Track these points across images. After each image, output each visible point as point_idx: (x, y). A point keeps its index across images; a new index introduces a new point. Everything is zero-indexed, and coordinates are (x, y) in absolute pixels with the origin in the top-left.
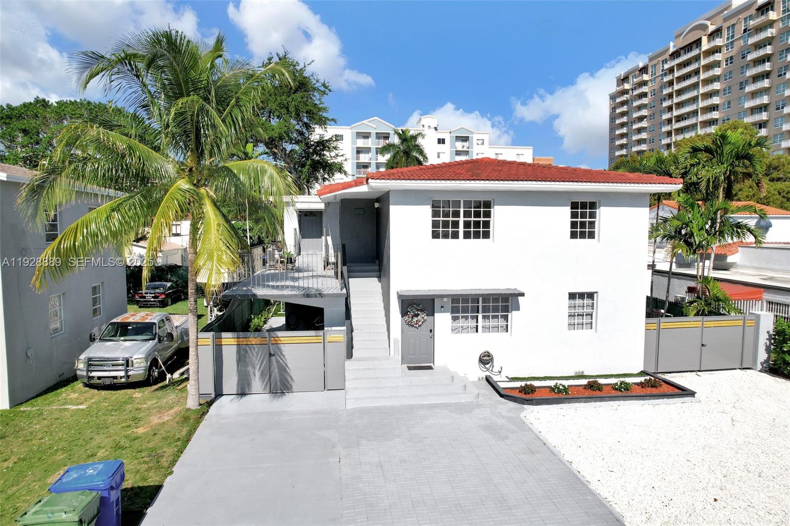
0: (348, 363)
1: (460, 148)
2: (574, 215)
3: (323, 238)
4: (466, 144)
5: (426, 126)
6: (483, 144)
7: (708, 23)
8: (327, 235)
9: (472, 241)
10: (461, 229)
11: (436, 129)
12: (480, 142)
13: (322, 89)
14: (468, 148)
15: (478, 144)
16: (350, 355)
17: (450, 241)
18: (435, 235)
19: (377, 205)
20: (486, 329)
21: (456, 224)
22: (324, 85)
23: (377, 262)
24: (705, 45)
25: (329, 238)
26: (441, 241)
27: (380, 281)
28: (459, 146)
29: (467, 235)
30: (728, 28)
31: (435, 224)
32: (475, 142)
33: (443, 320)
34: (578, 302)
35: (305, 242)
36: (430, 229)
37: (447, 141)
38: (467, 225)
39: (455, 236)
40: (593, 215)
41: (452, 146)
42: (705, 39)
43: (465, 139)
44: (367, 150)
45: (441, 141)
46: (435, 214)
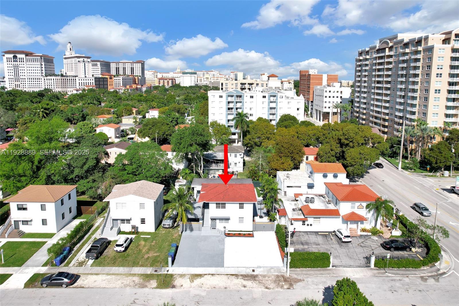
0: (203, 228)
2: (240, 205)
4: (275, 98)
5: (258, 91)
6: (282, 98)
7: (389, 42)
9: (222, 209)
10: (221, 207)
11: (262, 92)
12: (281, 97)
14: (276, 100)
15: (280, 98)
16: (203, 226)
17: (219, 209)
18: (217, 208)
20: (225, 222)
21: (220, 206)
24: (387, 53)
28: (272, 99)
29: (222, 208)
30: (395, 48)
32: (279, 97)
33: (218, 221)
34: (240, 219)
37: (267, 97)
38: (222, 206)
39: (220, 208)
40: (243, 205)
41: (269, 99)
42: (387, 49)
43: (275, 96)
44: (232, 102)
45: (264, 97)
46: (216, 205)
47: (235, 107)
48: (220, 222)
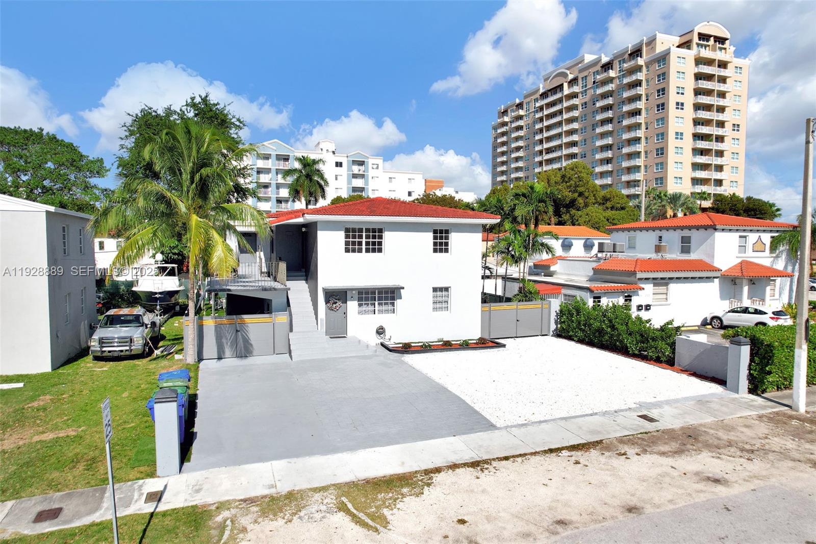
0: (291, 334)
1: (356, 172)
2: (435, 238)
3: (258, 253)
4: (362, 168)
5: (325, 150)
6: (377, 168)
7: (568, 72)
8: (261, 251)
9: (371, 254)
10: (364, 247)
11: (334, 153)
12: (375, 166)
13: (238, 123)
14: (364, 172)
15: (373, 168)
16: (291, 330)
17: (357, 254)
18: (347, 251)
19: (304, 230)
20: (380, 312)
21: (360, 244)
22: (239, 120)
23: (304, 270)
24: (566, 91)
25: (262, 254)
26: (351, 254)
27: (307, 283)
28: (356, 169)
29: (367, 251)
30: (583, 78)
31: (347, 243)
32: (370, 166)
33: (352, 306)
34: (439, 293)
35: (243, 257)
36: (343, 247)
37: (345, 165)
38: (367, 244)
39: (360, 251)
40: (447, 238)
41: (349, 169)
42: (566, 85)
43: (361, 163)
44: (268, 171)
45: (339, 164)
46: (347, 237)
47: (273, 183)
48: (364, 308)
